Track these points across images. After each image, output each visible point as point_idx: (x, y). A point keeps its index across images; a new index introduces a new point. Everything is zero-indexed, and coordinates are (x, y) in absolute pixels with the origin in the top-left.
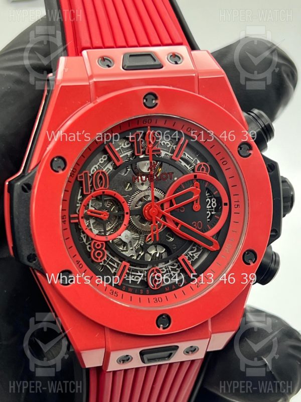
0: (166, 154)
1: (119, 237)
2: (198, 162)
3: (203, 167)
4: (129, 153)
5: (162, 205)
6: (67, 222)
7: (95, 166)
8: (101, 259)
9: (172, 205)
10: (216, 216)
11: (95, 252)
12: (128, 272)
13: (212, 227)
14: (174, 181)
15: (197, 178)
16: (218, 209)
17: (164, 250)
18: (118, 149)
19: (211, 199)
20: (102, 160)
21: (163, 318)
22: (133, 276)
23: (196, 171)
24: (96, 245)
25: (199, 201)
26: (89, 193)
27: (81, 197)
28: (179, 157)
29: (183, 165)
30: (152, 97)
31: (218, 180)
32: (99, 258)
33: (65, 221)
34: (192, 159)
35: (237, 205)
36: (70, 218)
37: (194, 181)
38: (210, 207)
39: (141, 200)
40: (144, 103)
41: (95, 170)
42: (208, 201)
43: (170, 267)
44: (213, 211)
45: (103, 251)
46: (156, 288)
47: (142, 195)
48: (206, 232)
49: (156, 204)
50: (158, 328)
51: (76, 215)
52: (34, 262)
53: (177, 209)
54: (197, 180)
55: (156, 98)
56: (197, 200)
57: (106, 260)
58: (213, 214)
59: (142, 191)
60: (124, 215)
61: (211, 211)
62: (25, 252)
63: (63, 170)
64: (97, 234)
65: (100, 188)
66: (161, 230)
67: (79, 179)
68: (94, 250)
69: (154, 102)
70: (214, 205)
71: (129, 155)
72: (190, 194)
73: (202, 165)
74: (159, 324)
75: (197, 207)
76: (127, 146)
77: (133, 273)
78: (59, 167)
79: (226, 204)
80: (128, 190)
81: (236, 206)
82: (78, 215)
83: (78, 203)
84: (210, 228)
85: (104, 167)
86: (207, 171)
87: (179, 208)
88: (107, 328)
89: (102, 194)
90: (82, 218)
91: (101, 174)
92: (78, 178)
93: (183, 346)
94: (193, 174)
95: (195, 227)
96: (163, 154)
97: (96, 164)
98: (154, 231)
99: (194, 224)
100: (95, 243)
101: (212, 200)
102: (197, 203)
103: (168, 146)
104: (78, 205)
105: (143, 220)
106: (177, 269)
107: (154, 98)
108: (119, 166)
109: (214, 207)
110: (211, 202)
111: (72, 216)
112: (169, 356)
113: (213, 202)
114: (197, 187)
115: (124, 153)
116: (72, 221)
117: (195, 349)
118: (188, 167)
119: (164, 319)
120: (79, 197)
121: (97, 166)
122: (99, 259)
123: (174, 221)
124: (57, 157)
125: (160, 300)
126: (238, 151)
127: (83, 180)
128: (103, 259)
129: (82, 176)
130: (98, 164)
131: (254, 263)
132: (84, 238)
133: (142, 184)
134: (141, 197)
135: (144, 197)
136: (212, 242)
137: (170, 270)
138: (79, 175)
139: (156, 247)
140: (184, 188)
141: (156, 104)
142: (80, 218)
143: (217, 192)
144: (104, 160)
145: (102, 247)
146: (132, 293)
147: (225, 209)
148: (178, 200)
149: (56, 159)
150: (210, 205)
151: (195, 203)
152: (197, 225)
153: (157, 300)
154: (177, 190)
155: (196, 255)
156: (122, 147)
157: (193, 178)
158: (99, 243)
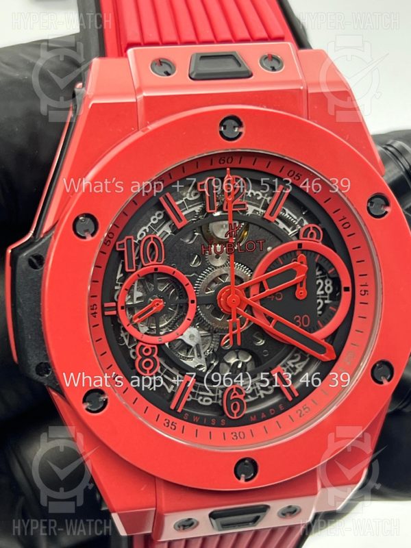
0: (255, 211)
1: (180, 337)
2: (306, 223)
3: (312, 231)
4: (197, 209)
5: (247, 290)
6: (99, 315)
7: (144, 228)
8: (151, 371)
9: (262, 289)
10: (331, 308)
11: (141, 360)
12: (193, 391)
13: (324, 324)
14: (267, 252)
15: (303, 248)
16: (335, 297)
17: (250, 357)
18: (180, 202)
19: (323, 279)
20: (155, 219)
21: (246, 464)
22: (201, 398)
23: (301, 237)
24: (144, 349)
25: (304, 284)
26: (134, 270)
27: (122, 275)
28: (276, 215)
29: (282, 228)
30: (234, 123)
31: (335, 251)
32: (148, 369)
33: (95, 313)
34: (295, 217)
35: (365, 291)
36: (103, 309)
37: (298, 253)
38: (322, 292)
39: (214, 281)
40: (221, 132)
41: (145, 233)
42: (320, 283)
43: (258, 384)
44: (326, 299)
45: (154, 359)
46: (235, 417)
47: (217, 273)
48: (315, 331)
49: (238, 288)
50: (237, 479)
51: (114, 304)
52: (47, 376)
53: (270, 295)
54: (303, 251)
55: (240, 125)
56: (301, 283)
57: (159, 372)
58: (327, 304)
59: (216, 267)
60: (187, 305)
61: (323, 299)
62: (33, 361)
63: (93, 235)
64: (146, 333)
65: (151, 263)
66: (245, 327)
67: (118, 249)
68: (140, 357)
69: (236, 130)
70: (329, 288)
71: (197, 211)
72: (291, 273)
73: (311, 228)
74: (238, 473)
75: (301, 293)
76: (194, 198)
77: (201, 393)
78: (87, 231)
79: (347, 289)
80: (195, 266)
81: (363, 293)
82: (117, 303)
83: (117, 285)
84: (321, 326)
85: (158, 230)
86: (318, 238)
87: (274, 294)
88: (158, 478)
89: (153, 271)
90: (122, 308)
91: (152, 241)
92: (117, 246)
93: (277, 506)
94: (296, 242)
95: (297, 324)
96: (250, 210)
97: (146, 225)
98: (234, 329)
99: (297, 319)
100: (142, 346)
101: (326, 281)
102: (301, 286)
103: (259, 198)
104: (116, 288)
105: (217, 312)
106: (269, 387)
107: (236, 124)
108: (182, 228)
109: (329, 292)
110: (324, 285)
111: (106, 305)
112: (256, 520)
113: (327, 285)
114: (302, 263)
115: (189, 208)
116: (106, 313)
117: (295, 511)
118: (289, 230)
119: (247, 466)
120: (119, 276)
121: (146, 228)
122: (148, 372)
123: (265, 315)
124: (82, 215)
125: (242, 435)
126: (368, 208)
127: (125, 249)
128: (155, 371)
129: (123, 243)
130: (149, 225)
131: (389, 380)
132: (125, 339)
133: (217, 257)
134: (214, 277)
135: (220, 276)
136: (325, 348)
137: (259, 388)
138: (118, 243)
139: (237, 353)
140: (282, 263)
141: (240, 134)
142: (119, 308)
143: (333, 269)
144: (158, 218)
145: (152, 353)
146: (198, 424)
147: (346, 297)
148: (272, 281)
149: (81, 218)
150: (323, 289)
151: (298, 286)
152: (301, 321)
153: (238, 435)
154: (271, 267)
155: (299, 366)
156: (186, 200)
157: (296, 248)
158: (148, 346)
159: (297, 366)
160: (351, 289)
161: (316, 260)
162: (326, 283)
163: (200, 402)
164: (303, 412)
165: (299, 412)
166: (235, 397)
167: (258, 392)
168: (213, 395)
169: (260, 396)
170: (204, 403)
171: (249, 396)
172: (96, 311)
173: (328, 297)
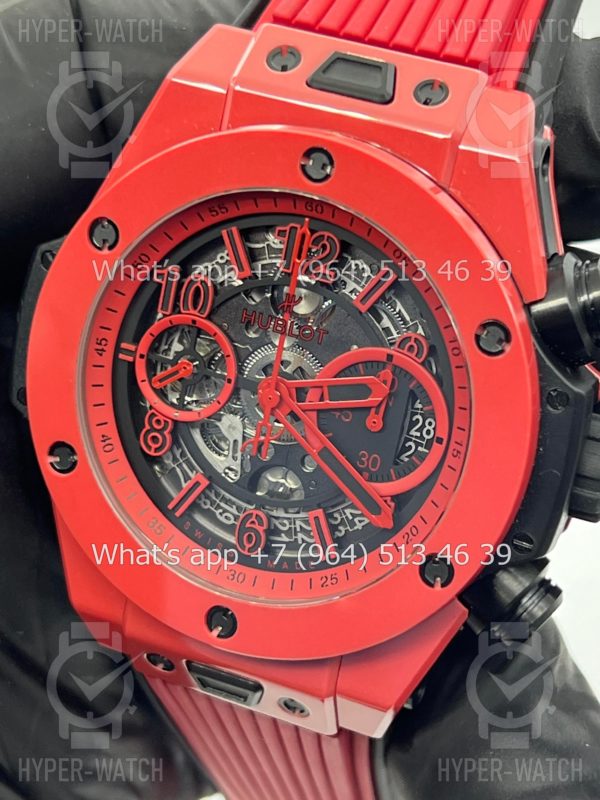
2: (421, 330)
3: (412, 342)
5: (301, 393)
6: (108, 354)
8: (158, 450)
10: (414, 458)
11: (148, 432)
12: (214, 497)
13: (399, 476)
14: (349, 350)
17: (300, 485)
19: (424, 418)
20: (222, 258)
22: (221, 511)
23: (395, 346)
24: (155, 419)
25: (381, 412)
26: (169, 313)
28: (368, 304)
32: (154, 446)
35: (457, 452)
36: (118, 349)
37: (383, 366)
38: (418, 434)
43: (298, 523)
44: (421, 445)
45: (164, 437)
46: (246, 552)
50: (207, 630)
51: (133, 348)
54: (395, 367)
55: (332, 164)
56: (378, 408)
61: (418, 444)
63: (110, 248)
65: (191, 312)
70: (428, 432)
74: (213, 623)
75: (375, 422)
79: (439, 440)
81: (455, 453)
82: (136, 347)
84: (394, 478)
86: (419, 356)
89: (190, 322)
90: (142, 356)
91: (198, 284)
94: (385, 350)
99: (364, 455)
100: (154, 415)
101: (427, 421)
102: (377, 413)
109: (427, 437)
110: (423, 426)
111: (124, 345)
114: (383, 381)
115: (269, 258)
116: (120, 356)
122: (153, 449)
125: (240, 578)
126: (477, 337)
130: (214, 262)
137: (298, 529)
139: (284, 472)
140: (362, 372)
142: (138, 356)
144: (226, 258)
145: (165, 428)
149: (105, 222)
150: (420, 430)
151: (372, 411)
152: (368, 460)
153: (236, 576)
154: (347, 371)
155: (360, 522)
156: (268, 245)
157: (385, 360)
158: (162, 418)
159: (356, 520)
160: (445, 442)
161: (411, 386)
162: (427, 424)
163: (219, 517)
164: (329, 582)
165: (324, 579)
166: (252, 526)
167: (296, 535)
168: (236, 513)
169: (296, 540)
170: (222, 519)
171: (283, 535)
172: (105, 348)
173: (424, 443)
